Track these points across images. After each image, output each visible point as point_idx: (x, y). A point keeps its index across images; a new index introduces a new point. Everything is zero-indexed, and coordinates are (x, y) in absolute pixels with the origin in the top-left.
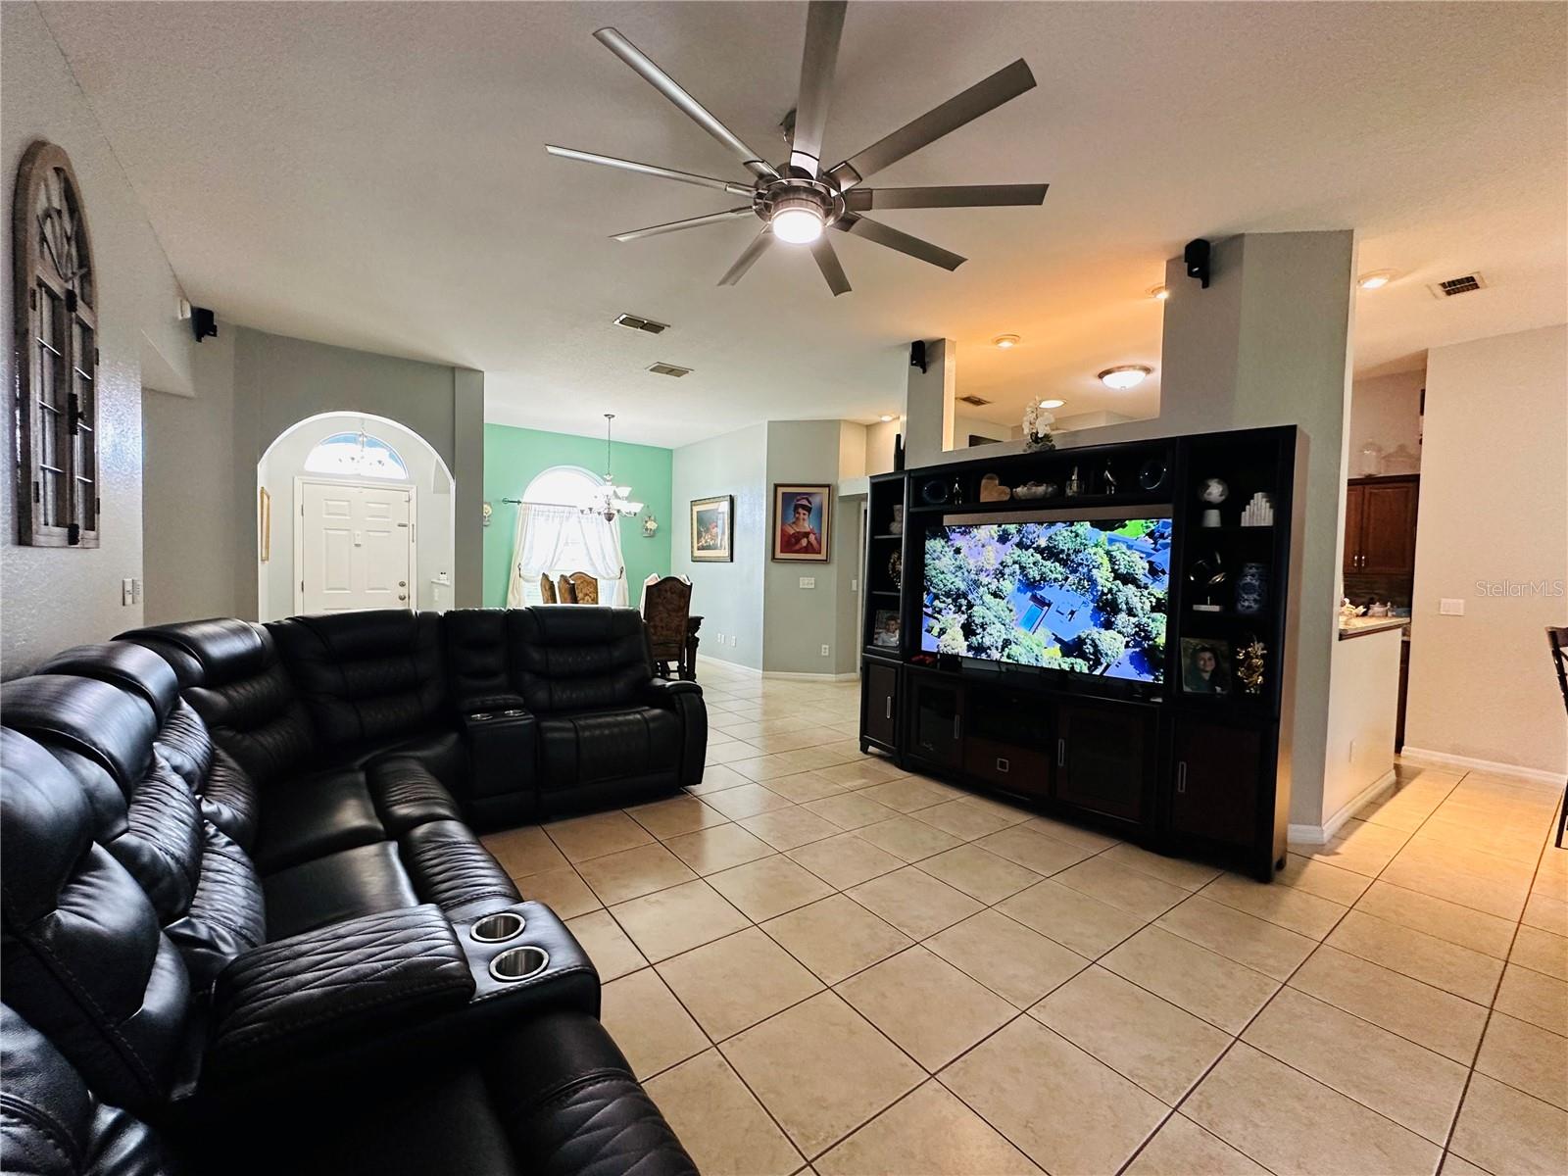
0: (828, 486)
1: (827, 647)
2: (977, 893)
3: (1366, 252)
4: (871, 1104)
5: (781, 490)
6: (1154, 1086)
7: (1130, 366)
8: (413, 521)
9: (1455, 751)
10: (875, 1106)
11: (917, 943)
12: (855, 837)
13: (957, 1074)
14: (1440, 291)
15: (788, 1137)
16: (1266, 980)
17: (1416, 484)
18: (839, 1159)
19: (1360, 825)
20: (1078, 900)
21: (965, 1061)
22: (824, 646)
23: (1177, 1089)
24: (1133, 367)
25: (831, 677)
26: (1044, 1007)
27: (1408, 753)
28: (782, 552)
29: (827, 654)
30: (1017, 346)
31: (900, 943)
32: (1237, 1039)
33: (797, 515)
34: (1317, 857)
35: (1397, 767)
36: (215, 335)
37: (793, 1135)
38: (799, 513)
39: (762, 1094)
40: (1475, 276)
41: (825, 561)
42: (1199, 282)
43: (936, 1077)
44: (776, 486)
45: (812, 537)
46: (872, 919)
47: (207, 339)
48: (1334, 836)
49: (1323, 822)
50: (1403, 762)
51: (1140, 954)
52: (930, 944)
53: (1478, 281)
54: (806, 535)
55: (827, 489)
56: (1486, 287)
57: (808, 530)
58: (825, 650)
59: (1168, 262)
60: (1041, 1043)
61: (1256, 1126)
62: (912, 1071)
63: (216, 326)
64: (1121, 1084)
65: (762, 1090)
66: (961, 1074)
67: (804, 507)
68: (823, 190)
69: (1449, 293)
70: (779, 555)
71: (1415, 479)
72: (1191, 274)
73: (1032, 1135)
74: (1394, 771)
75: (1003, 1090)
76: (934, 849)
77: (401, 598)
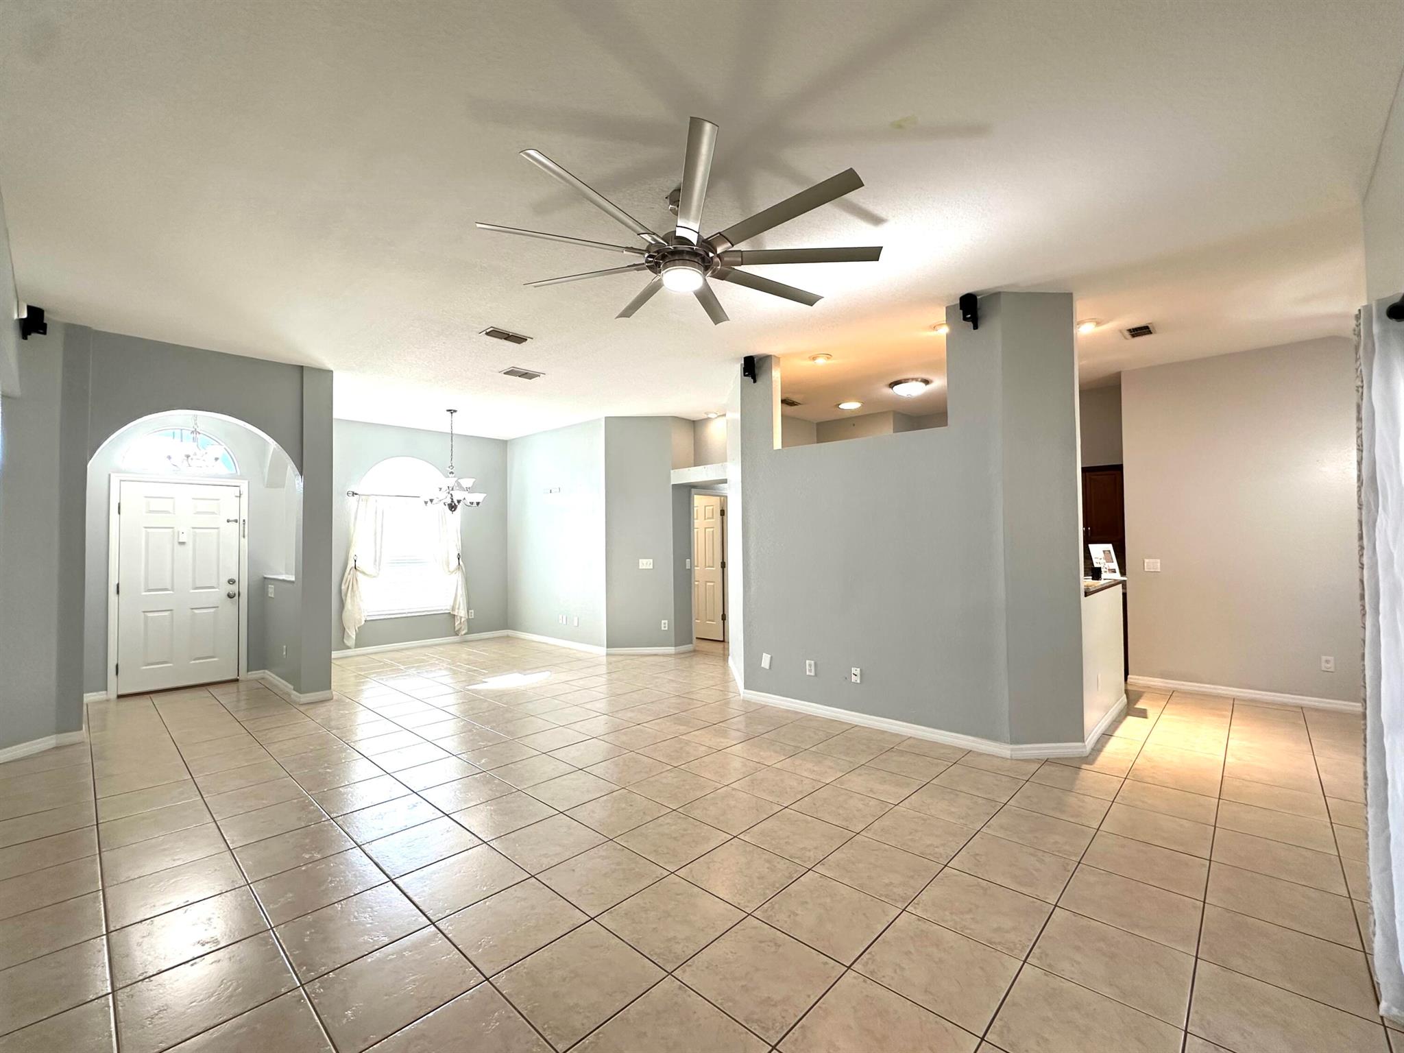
1: (666, 621)
2: (844, 824)
3: (1081, 308)
4: (809, 996)
6: (1007, 948)
7: (913, 379)
8: (245, 516)
9: (1164, 675)
10: (812, 997)
11: (809, 870)
12: (734, 789)
13: (867, 963)
14: (1127, 334)
15: (752, 1032)
16: (1067, 861)
17: (1119, 472)
18: (796, 1040)
19: (1109, 739)
20: (924, 820)
21: (869, 953)
22: (663, 621)
23: (1023, 948)
24: (916, 380)
25: (671, 650)
26: (918, 904)
27: (1132, 681)
29: (666, 629)
30: (830, 362)
31: (796, 871)
32: (1056, 906)
34: (1084, 766)
35: (1127, 692)
36: (45, 333)
37: (755, 1029)
39: (721, 1004)
40: (1149, 325)
42: (970, 324)
43: (852, 968)
46: (767, 856)
47: (35, 337)
48: (1093, 749)
49: (1085, 739)
50: (1129, 688)
51: (977, 855)
52: (819, 869)
53: (1151, 329)
56: (1155, 333)
58: (664, 625)
59: (946, 308)
60: (922, 931)
61: (1079, 963)
62: (833, 967)
63: (46, 325)
64: (985, 950)
65: (720, 1001)
66: (870, 962)
68: (702, 253)
69: (1133, 336)
71: (1119, 468)
72: (965, 319)
73: (931, 997)
74: (1125, 695)
75: (903, 969)
76: (801, 792)
77: (230, 596)
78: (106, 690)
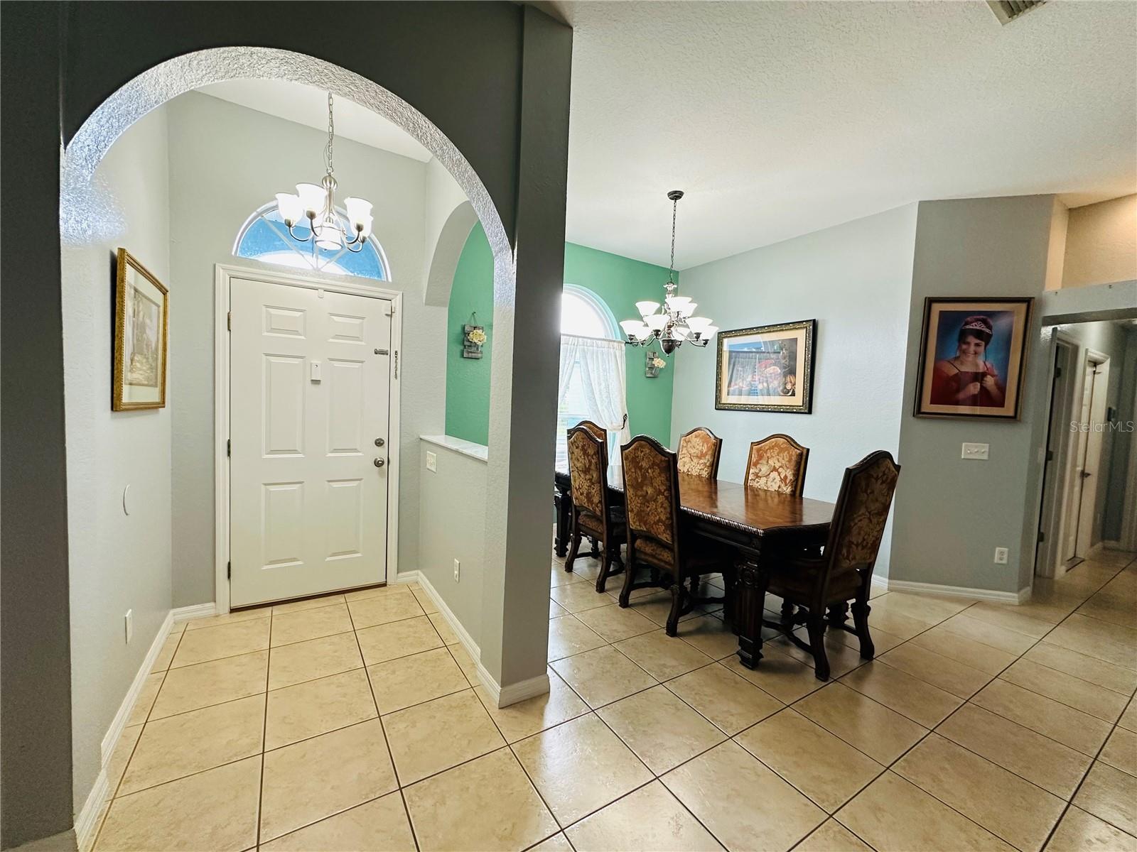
0: (1028, 301)
1: (1005, 550)
5: (937, 308)
8: (396, 346)
22: (999, 549)
25: (1011, 598)
28: (933, 402)
33: (964, 347)
38: (969, 344)
41: (1014, 419)
44: (930, 302)
45: (990, 381)
54: (979, 377)
55: (1024, 306)
57: (981, 369)
58: (1001, 555)
67: (979, 334)
70: (927, 406)
77: (378, 464)
78: (215, 601)
